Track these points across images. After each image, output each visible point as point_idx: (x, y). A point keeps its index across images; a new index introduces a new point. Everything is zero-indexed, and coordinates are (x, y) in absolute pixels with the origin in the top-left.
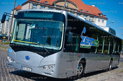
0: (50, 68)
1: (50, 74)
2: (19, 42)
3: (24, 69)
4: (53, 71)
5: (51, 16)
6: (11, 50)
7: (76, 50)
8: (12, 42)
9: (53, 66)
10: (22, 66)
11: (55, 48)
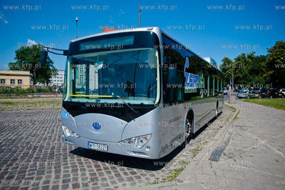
0: (142, 141)
1: (144, 154)
2: (79, 97)
3: (93, 147)
4: (148, 147)
5: (130, 41)
6: (67, 115)
7: (180, 98)
8: (66, 100)
9: (149, 137)
10: (89, 142)
11: (147, 102)
